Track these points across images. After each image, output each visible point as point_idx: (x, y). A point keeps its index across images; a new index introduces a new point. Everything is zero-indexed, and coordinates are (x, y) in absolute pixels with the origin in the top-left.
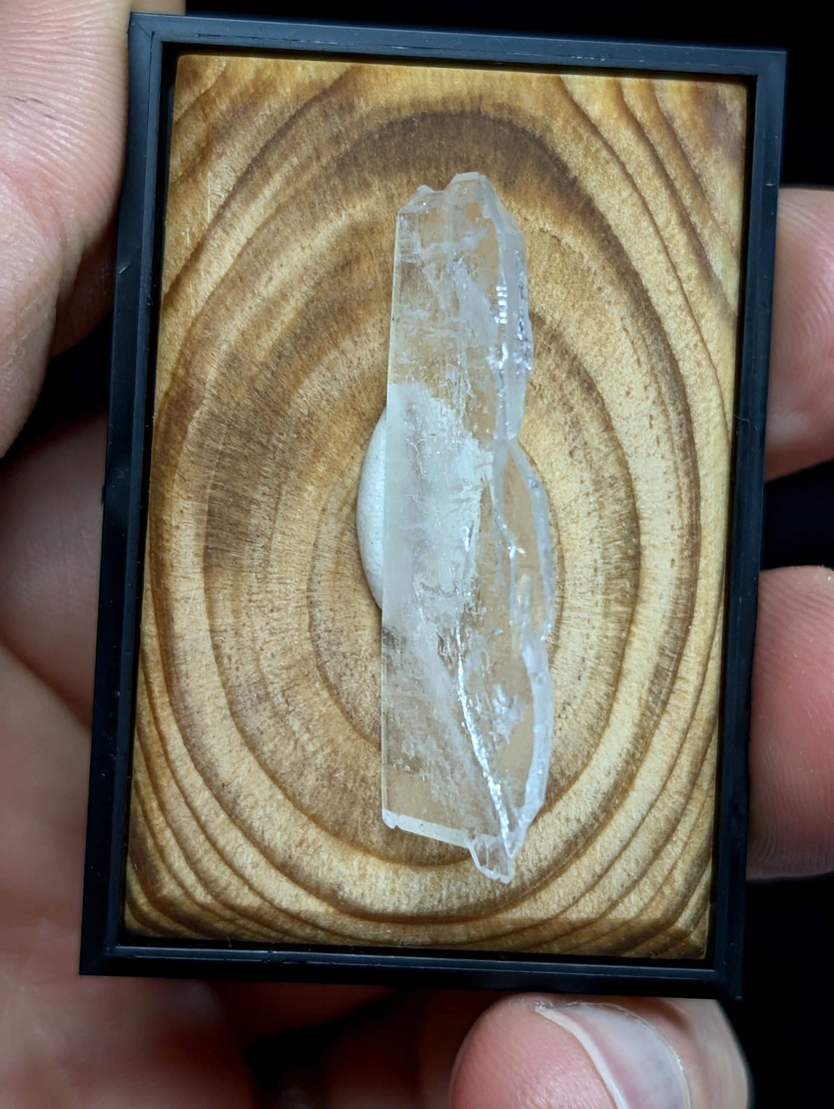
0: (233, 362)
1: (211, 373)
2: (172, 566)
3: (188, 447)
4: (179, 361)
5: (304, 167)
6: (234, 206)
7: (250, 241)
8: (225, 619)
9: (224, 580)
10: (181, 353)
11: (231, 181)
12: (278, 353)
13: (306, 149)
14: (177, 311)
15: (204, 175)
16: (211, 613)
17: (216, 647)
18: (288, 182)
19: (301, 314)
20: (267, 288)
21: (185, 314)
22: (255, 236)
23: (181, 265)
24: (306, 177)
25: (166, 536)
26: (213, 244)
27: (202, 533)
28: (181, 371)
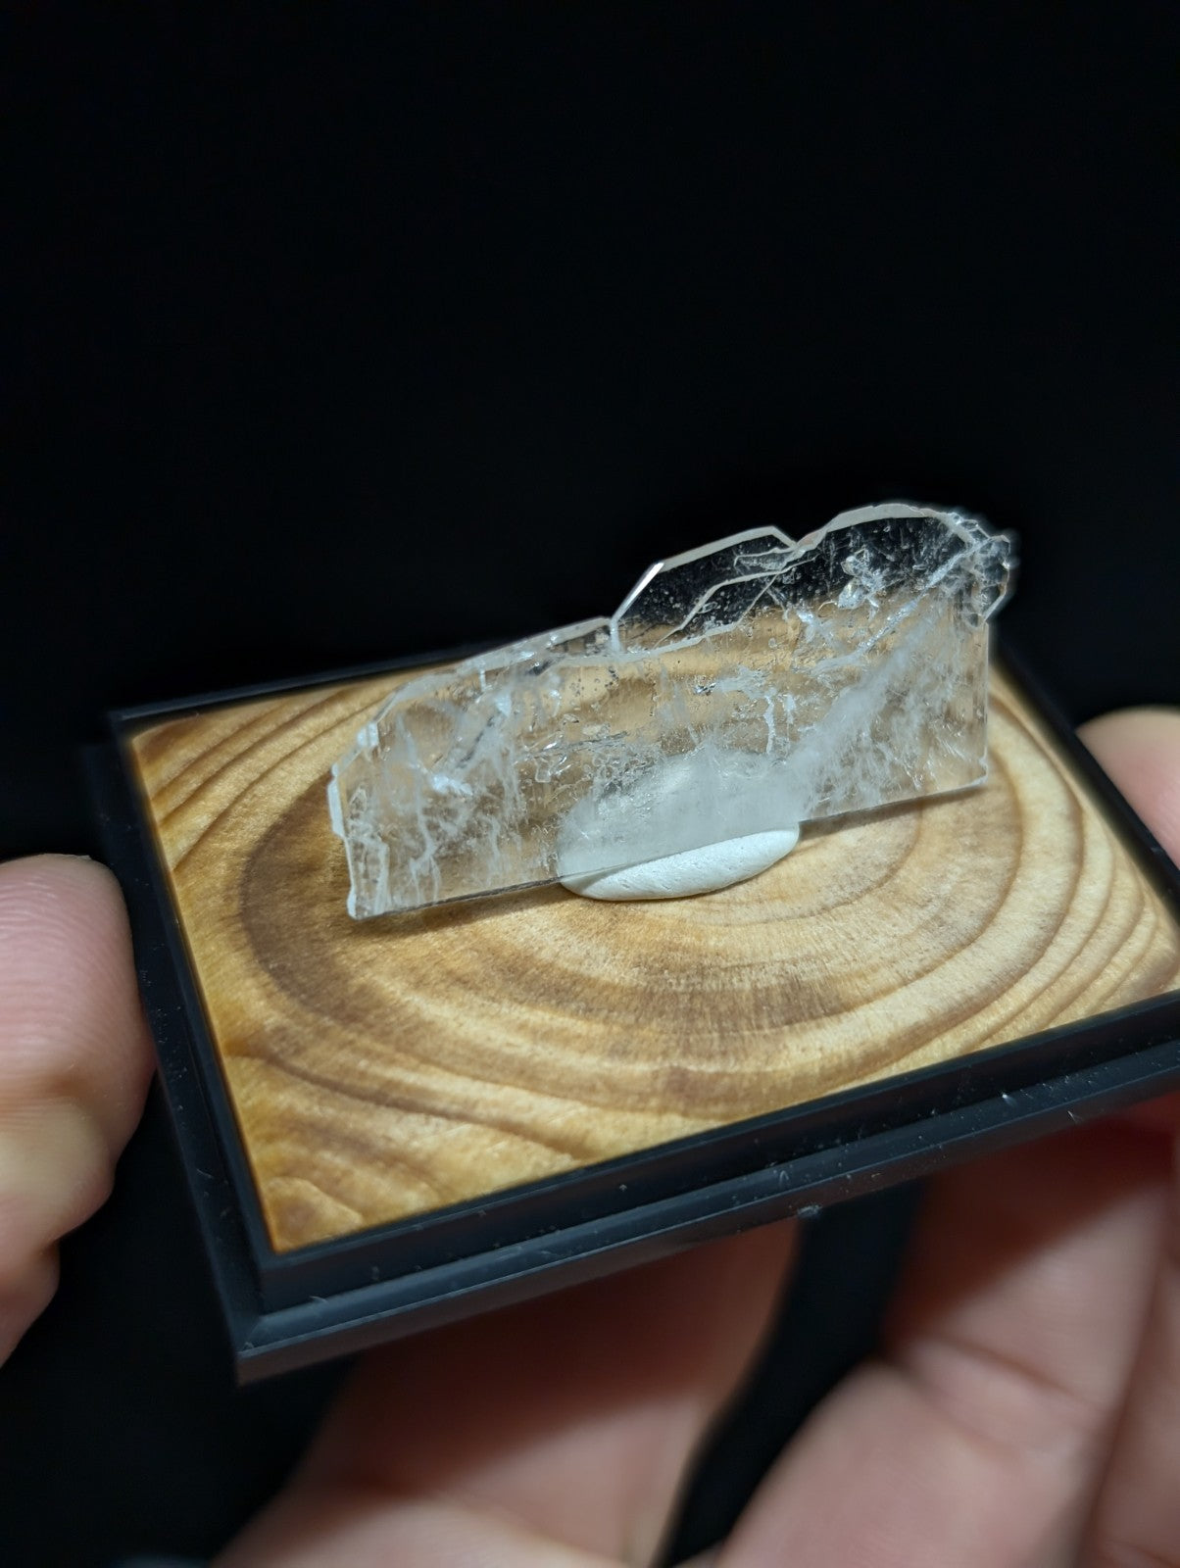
0: (619, 1051)
1: (641, 1068)
2: (862, 1044)
3: (732, 1067)
4: (642, 1110)
5: (368, 1053)
6: (441, 1105)
7: (475, 1078)
8: (886, 976)
9: (852, 990)
10: (633, 1110)
11: (414, 1120)
12: (588, 1012)
13: (344, 1057)
14: (588, 1132)
15: (417, 1150)
16: (888, 991)
17: (919, 975)
18: (392, 1062)
19: (533, 1005)
20: (522, 1047)
21: (588, 1119)
22: (466, 1074)
23: (533, 1146)
24: (379, 1047)
25: (836, 1061)
26: (495, 1112)
27: (813, 1024)
28: (654, 1102)
